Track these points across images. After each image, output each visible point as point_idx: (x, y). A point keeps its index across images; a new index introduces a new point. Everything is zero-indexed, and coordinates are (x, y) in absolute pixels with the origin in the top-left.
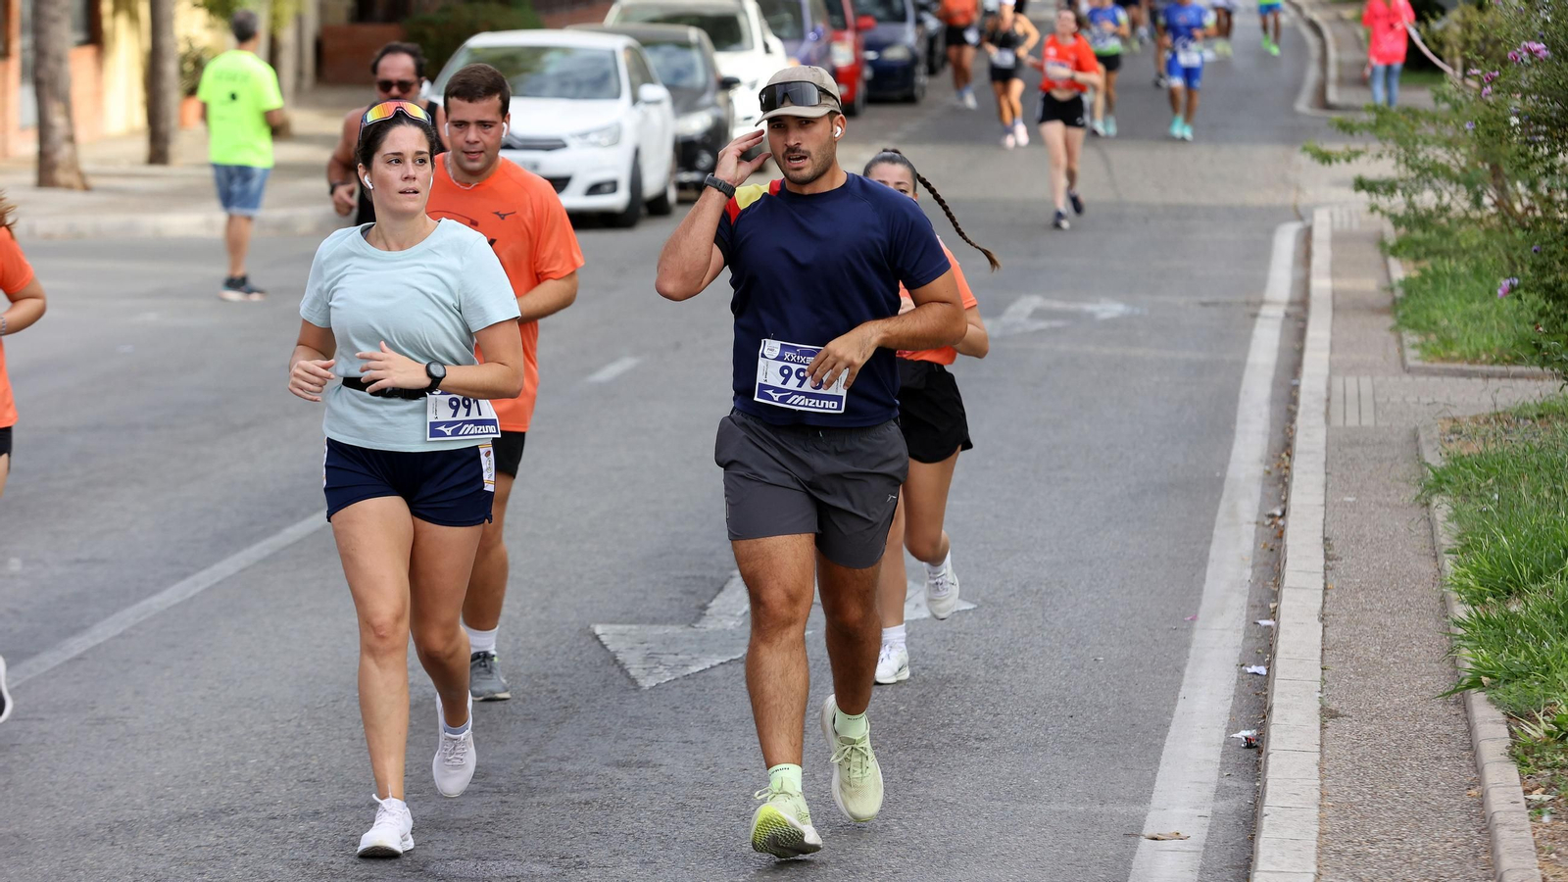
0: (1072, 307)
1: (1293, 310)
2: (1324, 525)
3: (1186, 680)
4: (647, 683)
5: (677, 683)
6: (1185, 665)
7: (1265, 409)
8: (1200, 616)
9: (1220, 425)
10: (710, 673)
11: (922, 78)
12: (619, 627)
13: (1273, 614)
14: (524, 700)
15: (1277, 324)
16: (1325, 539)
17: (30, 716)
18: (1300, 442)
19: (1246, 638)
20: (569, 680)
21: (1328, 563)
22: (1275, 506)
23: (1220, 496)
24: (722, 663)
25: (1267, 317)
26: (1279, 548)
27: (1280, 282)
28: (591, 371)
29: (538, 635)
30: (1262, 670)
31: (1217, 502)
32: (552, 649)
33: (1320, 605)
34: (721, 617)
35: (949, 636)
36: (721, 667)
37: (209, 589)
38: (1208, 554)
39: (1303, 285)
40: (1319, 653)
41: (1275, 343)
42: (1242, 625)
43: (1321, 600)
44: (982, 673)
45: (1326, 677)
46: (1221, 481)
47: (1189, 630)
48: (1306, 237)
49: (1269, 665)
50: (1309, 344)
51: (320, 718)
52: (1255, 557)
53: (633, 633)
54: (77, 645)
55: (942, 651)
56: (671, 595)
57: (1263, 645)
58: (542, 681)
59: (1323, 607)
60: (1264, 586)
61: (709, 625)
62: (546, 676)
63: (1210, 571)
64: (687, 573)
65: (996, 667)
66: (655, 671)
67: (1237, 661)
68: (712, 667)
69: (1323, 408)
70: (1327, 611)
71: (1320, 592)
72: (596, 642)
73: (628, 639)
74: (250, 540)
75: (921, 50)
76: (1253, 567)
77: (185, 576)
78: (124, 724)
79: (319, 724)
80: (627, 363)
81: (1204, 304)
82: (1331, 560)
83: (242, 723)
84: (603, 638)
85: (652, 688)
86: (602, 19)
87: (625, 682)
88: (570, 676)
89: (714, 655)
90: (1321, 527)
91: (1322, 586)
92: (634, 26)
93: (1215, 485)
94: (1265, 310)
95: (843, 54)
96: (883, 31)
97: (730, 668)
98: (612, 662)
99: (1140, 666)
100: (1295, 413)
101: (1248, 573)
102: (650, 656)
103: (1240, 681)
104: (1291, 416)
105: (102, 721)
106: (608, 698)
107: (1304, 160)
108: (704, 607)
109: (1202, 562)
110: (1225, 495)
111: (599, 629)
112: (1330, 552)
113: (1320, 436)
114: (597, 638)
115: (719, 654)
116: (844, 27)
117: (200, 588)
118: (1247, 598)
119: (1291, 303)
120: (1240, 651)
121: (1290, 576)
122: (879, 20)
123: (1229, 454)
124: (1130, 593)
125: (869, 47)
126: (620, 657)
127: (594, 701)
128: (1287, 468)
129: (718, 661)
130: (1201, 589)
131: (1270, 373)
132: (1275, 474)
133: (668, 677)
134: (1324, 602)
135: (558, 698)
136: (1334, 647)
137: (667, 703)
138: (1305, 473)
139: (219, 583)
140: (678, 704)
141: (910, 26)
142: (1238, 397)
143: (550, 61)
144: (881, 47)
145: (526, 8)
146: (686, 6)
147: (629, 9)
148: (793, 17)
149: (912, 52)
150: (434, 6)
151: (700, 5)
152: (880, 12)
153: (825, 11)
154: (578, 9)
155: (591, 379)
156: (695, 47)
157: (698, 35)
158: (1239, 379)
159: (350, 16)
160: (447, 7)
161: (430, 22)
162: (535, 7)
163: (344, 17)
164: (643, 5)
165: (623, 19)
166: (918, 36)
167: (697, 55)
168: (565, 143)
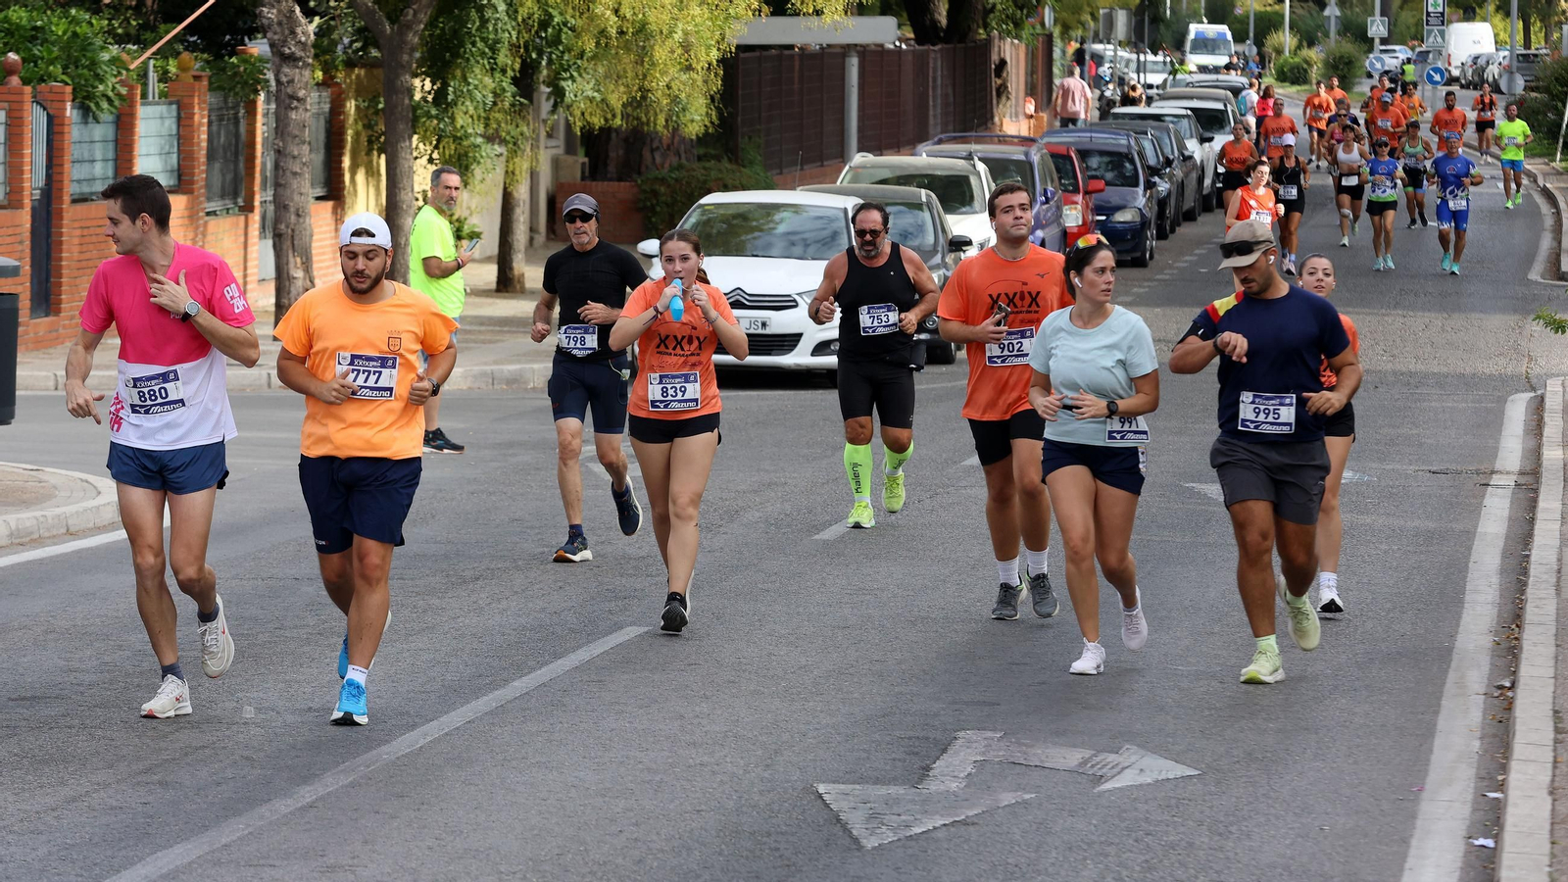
1: (1523, 480)
2: (1554, 698)
3: (1413, 852)
4: (870, 843)
5: (899, 844)
6: (1411, 836)
7: (1495, 580)
8: (1427, 787)
9: (1450, 596)
10: (933, 835)
11: (1151, 243)
12: (842, 787)
13: (1501, 787)
14: (747, 858)
15: (1508, 492)
16: (1556, 712)
17: (262, 862)
18: (1531, 613)
19: (1475, 810)
20: (791, 838)
21: (1560, 737)
22: (1504, 677)
23: (1449, 667)
24: (944, 825)
25: (1497, 486)
26: (1508, 719)
27: (1511, 452)
28: (818, 530)
29: (761, 793)
30: (1490, 843)
31: (1446, 672)
32: (776, 807)
33: (1548, 779)
34: (943, 779)
35: (1173, 801)
36: (944, 828)
37: (437, 741)
38: (1435, 725)
39: (1535, 454)
40: (1548, 827)
41: (1506, 513)
42: (1470, 797)
43: (1550, 773)
44: (1206, 840)
45: (1556, 851)
46: (1450, 650)
47: (1416, 801)
48: (1538, 407)
49: (1497, 838)
50: (1540, 515)
51: (545, 871)
52: (1483, 729)
53: (857, 792)
54: (307, 794)
55: (1166, 817)
56: (894, 755)
57: (1491, 818)
58: (765, 839)
59: (1553, 781)
60: (1493, 758)
61: (933, 786)
62: (769, 835)
63: (1438, 742)
64: (911, 733)
65: (1220, 835)
66: (878, 831)
67: (1464, 833)
68: (935, 828)
69: (1554, 580)
70: (1556, 784)
71: (1550, 766)
72: (820, 801)
73: (851, 798)
74: (477, 693)
75: (1151, 214)
76: (1481, 738)
77: (414, 726)
78: (353, 872)
79: (544, 877)
81: (1434, 473)
82: (1561, 733)
83: (468, 874)
84: (826, 797)
85: (874, 848)
86: (835, 182)
87: (847, 841)
88: (793, 834)
89: (937, 817)
90: (1551, 700)
91: (1551, 759)
93: (1444, 655)
94: (1496, 480)
95: (1073, 217)
96: (1113, 194)
97: (952, 829)
98: (834, 821)
99: (1366, 836)
100: (1525, 584)
101: (1476, 744)
102: (873, 816)
103: (1467, 853)
104: (1521, 586)
105: (332, 869)
106: (830, 858)
107: (1537, 327)
108: (928, 769)
109: (1428, 732)
110: (1453, 665)
111: (822, 789)
112: (1560, 725)
113: (1551, 607)
114: (820, 796)
115: (942, 816)
116: (1076, 191)
117: (429, 739)
118: (1474, 770)
119: (1522, 473)
120: (1467, 822)
121: (1519, 749)
122: (1108, 184)
123: (1458, 625)
124: (1356, 763)
125: (1098, 210)
126: (843, 816)
127: (817, 860)
128: (1516, 639)
129: (942, 822)
130: (1429, 760)
131: (1501, 543)
132: (1504, 645)
133: (891, 837)
134: (1554, 776)
135: (781, 856)
136: (1563, 822)
137: (889, 863)
138: (1535, 644)
139: (447, 734)
140: (900, 865)
141: (1140, 190)
142: (1467, 566)
143: (782, 221)
144: (1110, 210)
145: (758, 169)
146: (916, 167)
147: (860, 170)
148: (1024, 181)
149: (1142, 215)
150: (667, 165)
151: (931, 167)
152: (1109, 176)
153: (1055, 176)
154: (810, 169)
155: (817, 537)
156: (925, 207)
157: (928, 196)
158: (1469, 549)
159: (583, 173)
160: (680, 167)
161: (663, 180)
162: (768, 167)
163: (579, 175)
164: (874, 166)
165: (855, 180)
166: (1149, 199)
167: (927, 215)
168: (794, 301)
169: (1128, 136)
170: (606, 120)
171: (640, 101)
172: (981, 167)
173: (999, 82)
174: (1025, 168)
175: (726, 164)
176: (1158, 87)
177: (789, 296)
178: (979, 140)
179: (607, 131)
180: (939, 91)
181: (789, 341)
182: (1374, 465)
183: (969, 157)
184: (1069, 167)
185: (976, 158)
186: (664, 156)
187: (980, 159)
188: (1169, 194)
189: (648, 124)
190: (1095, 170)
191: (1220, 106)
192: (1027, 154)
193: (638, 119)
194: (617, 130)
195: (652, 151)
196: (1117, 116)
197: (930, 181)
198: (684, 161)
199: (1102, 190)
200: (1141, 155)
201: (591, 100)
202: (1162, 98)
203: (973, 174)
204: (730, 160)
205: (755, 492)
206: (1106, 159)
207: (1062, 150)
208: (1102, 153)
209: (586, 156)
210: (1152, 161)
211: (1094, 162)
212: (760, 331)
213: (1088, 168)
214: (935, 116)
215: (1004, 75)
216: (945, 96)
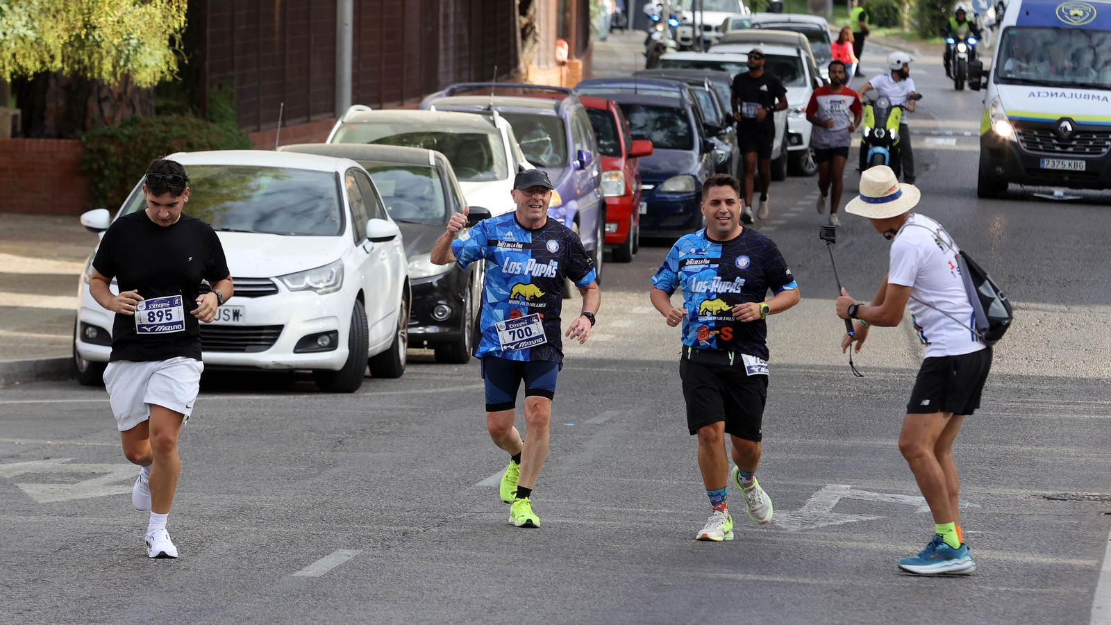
0: (887, 498)
28: (301, 565)
80: (343, 555)
81: (1049, 499)
86: (324, 141)
92: (359, 146)
95: (614, 186)
96: (662, 159)
116: (618, 154)
122: (656, 145)
125: (644, 177)
141: (695, 153)
142: (1089, 609)
143: (258, 188)
144: (658, 177)
145: (230, 124)
146: (423, 124)
147: (354, 127)
148: (555, 141)
149: (697, 183)
150: (118, 119)
151: (441, 122)
152: (659, 136)
153: (591, 136)
154: (295, 125)
155: (299, 574)
156: (434, 173)
157: (437, 158)
158: (1092, 591)
159: (14, 127)
160: (134, 121)
161: (112, 138)
162: (241, 123)
163: (9, 131)
164: (371, 122)
165: (346, 139)
166: (705, 167)
167: (436, 181)
168: (274, 285)
169: (681, 87)
170: (43, 63)
171: (82, 42)
172: (503, 124)
173: (524, 20)
174: (556, 126)
175: (190, 119)
176: (717, 29)
177: (267, 279)
178: (500, 92)
179: (44, 76)
180: (451, 32)
181: (268, 335)
182: (977, 489)
183: (487, 112)
184: (609, 125)
185: (496, 113)
186: (115, 108)
187: (501, 114)
188: (730, 159)
189: (92, 69)
190: (641, 128)
191: (791, 52)
192: (557, 108)
193: (80, 62)
194: (57, 75)
195: (100, 101)
196: (667, 63)
197: (439, 141)
198: (139, 115)
199: (649, 154)
200: (696, 109)
201: (23, 38)
202: (723, 42)
203: (493, 132)
204: (195, 114)
205: (224, 518)
206: (653, 115)
207: (601, 104)
208: (649, 108)
209: (19, 106)
210: (710, 117)
211: (639, 118)
212: (231, 322)
213: (631, 125)
214: (446, 62)
215: (531, 12)
216: (459, 38)
